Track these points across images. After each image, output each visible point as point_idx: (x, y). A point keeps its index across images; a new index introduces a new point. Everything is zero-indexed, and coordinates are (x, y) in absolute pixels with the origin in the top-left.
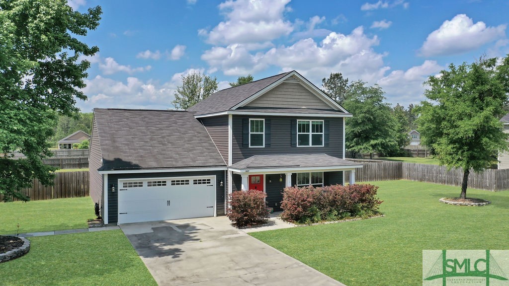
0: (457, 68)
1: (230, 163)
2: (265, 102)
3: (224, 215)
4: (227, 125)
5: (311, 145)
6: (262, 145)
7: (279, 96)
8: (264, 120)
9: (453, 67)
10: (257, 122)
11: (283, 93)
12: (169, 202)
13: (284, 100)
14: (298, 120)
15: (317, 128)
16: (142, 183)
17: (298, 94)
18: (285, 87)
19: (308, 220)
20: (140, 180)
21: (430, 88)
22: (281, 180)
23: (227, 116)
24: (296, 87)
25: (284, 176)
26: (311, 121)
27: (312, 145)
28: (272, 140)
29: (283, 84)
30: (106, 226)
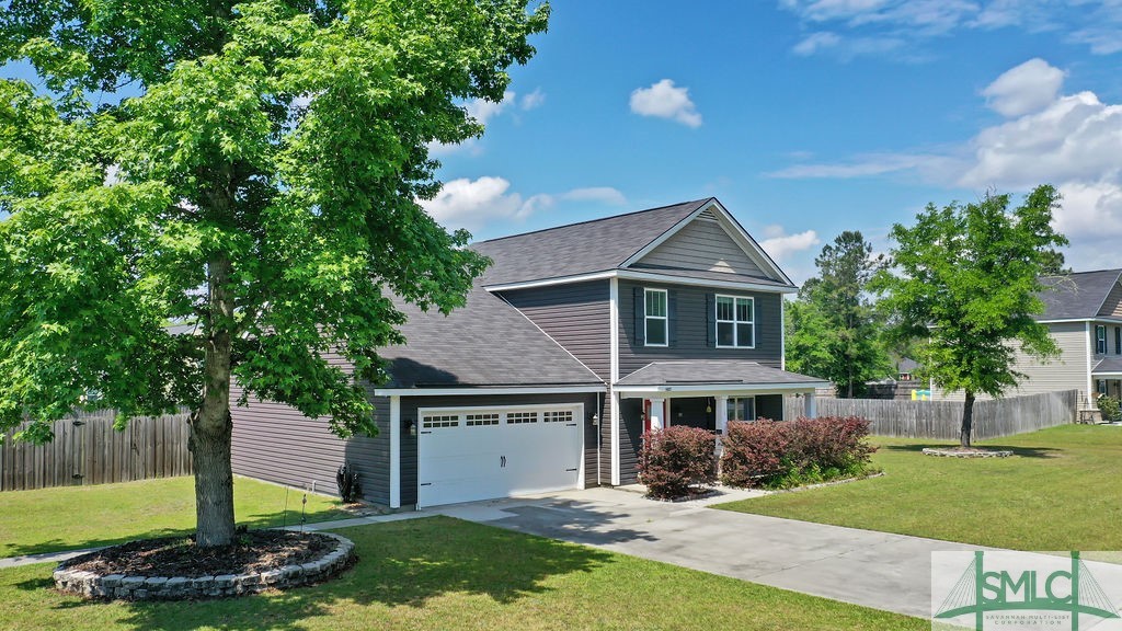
0: (940, 210)
1: (614, 377)
2: (666, 256)
3: (596, 485)
4: (609, 299)
5: (736, 346)
6: (664, 342)
7: (689, 246)
8: (666, 291)
9: (932, 209)
10: (656, 294)
11: (695, 240)
12: (503, 458)
13: (696, 254)
14: (717, 295)
15: (744, 313)
16: (456, 418)
17: (714, 243)
18: (697, 228)
19: (784, 481)
20: (454, 412)
21: (897, 246)
22: (709, 409)
23: (606, 282)
24: (712, 230)
25: (712, 401)
26: (735, 297)
27: (739, 345)
28: (679, 332)
29: (694, 222)
30: (394, 511)
